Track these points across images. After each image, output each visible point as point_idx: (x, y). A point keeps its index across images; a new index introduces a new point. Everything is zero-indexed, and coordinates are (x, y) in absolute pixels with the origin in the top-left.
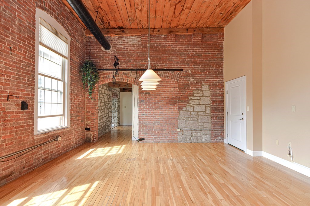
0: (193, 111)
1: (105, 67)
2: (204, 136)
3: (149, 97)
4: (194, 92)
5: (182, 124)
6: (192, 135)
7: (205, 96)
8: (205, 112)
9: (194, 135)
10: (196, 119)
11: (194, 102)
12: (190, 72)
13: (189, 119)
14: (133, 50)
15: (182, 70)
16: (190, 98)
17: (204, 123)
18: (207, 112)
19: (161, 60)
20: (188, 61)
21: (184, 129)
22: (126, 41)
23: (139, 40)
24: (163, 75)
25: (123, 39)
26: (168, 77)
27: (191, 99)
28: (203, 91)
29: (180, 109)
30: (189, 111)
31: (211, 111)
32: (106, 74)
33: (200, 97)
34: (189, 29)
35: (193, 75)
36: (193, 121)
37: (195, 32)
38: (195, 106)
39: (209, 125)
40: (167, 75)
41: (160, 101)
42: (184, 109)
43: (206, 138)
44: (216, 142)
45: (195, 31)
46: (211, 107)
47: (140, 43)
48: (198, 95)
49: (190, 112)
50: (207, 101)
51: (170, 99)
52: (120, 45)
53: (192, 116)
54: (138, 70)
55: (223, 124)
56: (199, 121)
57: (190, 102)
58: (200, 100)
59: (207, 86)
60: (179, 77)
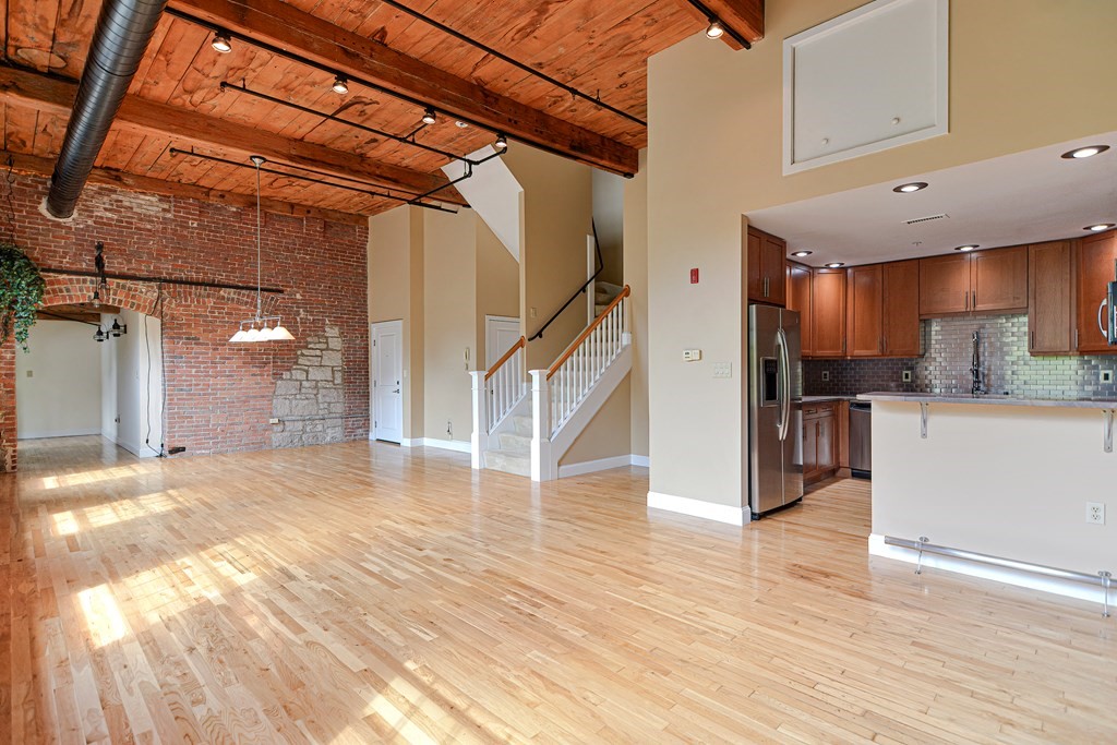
0: (307, 380)
1: (54, 264)
2: (329, 431)
3: (196, 349)
4: (309, 339)
5: (281, 407)
6: (304, 431)
7: (332, 350)
8: (333, 381)
9: (308, 430)
10: (312, 396)
11: (309, 360)
12: (298, 296)
13: (298, 396)
14: (150, 230)
15: (281, 292)
16: (299, 353)
17: (329, 403)
18: (336, 382)
19: (229, 264)
20: (295, 273)
21: (285, 418)
22: (127, 204)
23: (166, 206)
24: (233, 299)
25: (114, 196)
26: (247, 303)
27: (303, 355)
28: (327, 338)
29: (277, 376)
30: (297, 380)
31: (343, 379)
32: (59, 282)
33: (322, 350)
34: (296, 207)
35: (305, 304)
36: (306, 402)
37: (310, 215)
38: (310, 369)
39: (339, 408)
40: (245, 299)
41: (228, 359)
42: (286, 375)
43: (334, 432)
44: (355, 440)
45: (309, 212)
46: (343, 371)
47: (169, 216)
48: (318, 346)
49: (301, 381)
50: (335, 359)
51: (252, 354)
52: (106, 209)
53: (303, 390)
54: (165, 281)
55: (367, 404)
56: (320, 400)
57: (300, 361)
58: (321, 357)
59: (337, 329)
60: (274, 306)
